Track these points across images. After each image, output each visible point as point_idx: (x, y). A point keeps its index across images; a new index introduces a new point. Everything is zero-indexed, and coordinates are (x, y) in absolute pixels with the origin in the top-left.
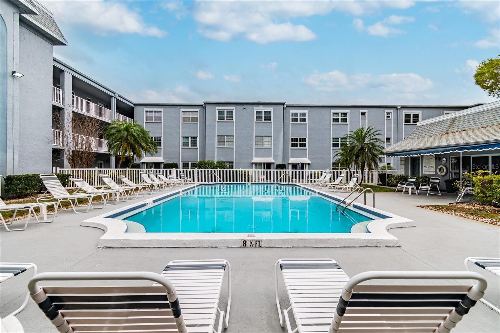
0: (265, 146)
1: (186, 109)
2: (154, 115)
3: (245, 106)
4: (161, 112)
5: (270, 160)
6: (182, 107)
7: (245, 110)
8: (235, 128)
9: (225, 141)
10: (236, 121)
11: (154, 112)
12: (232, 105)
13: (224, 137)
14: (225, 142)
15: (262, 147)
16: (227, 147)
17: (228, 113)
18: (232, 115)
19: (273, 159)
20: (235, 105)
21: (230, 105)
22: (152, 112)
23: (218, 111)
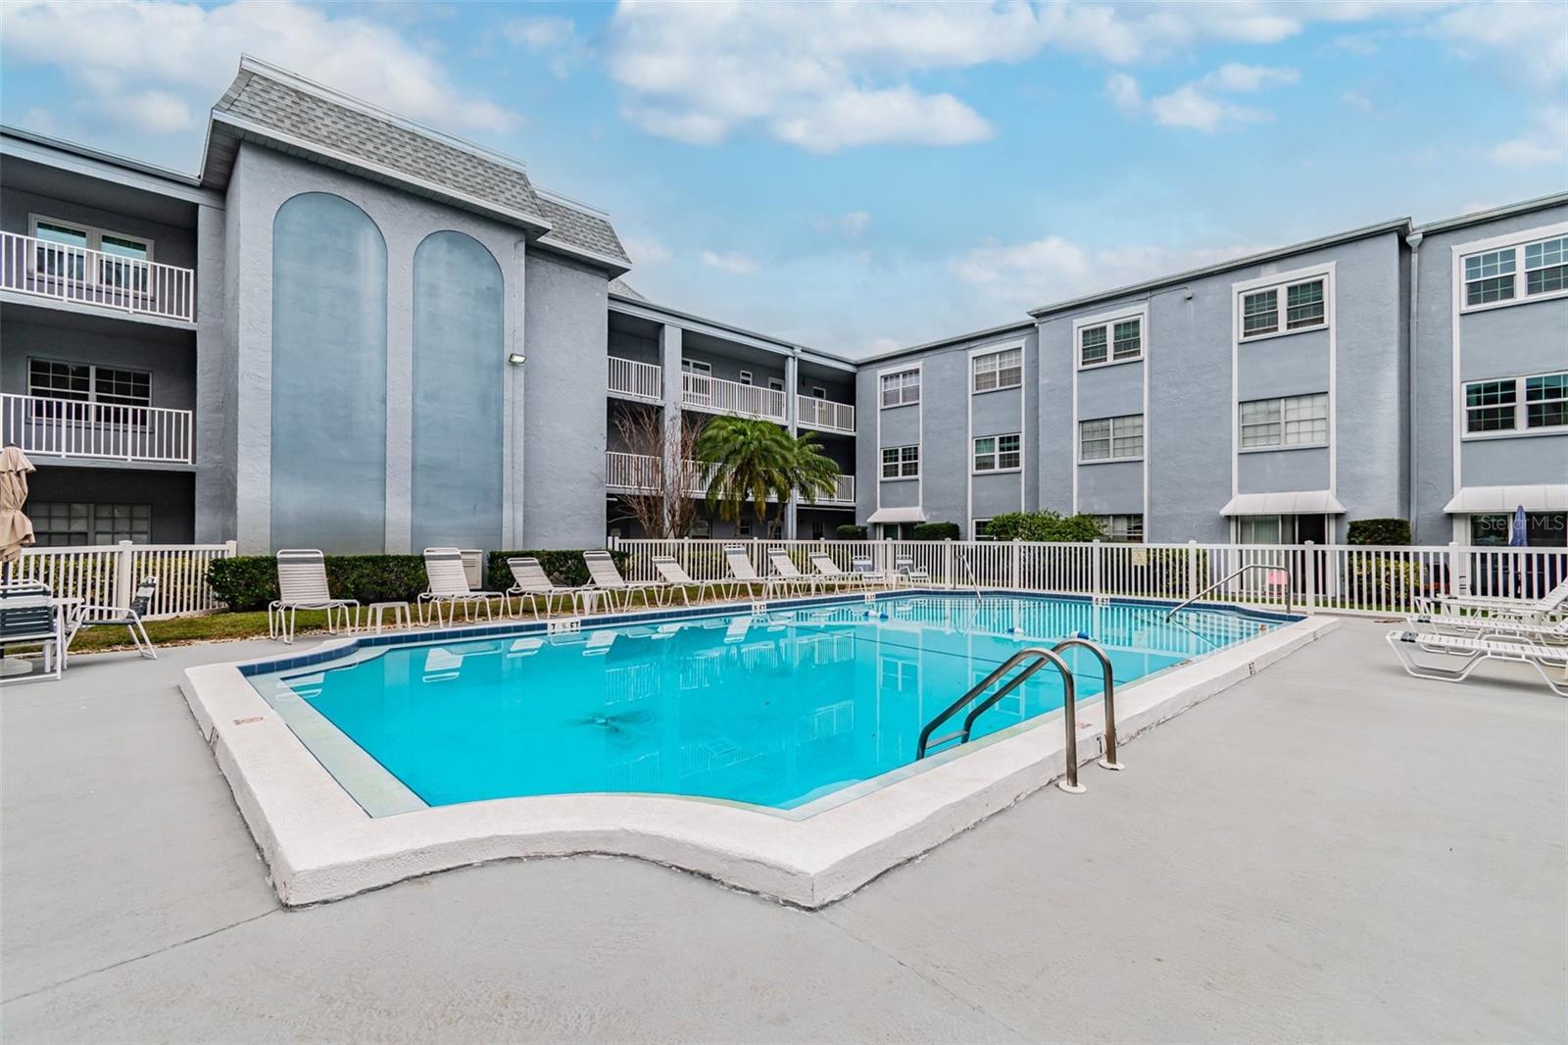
0: (1292, 442)
1: (984, 349)
2: (900, 385)
3: (1191, 289)
4: (917, 371)
5: (1323, 501)
6: (973, 344)
7: (1189, 302)
8: (1150, 382)
9: (1111, 438)
10: (1151, 355)
11: (901, 376)
12: (1135, 298)
13: (1105, 423)
14: (1111, 441)
15: (1275, 448)
16: (1116, 459)
17: (1122, 332)
18: (1137, 334)
19: (1337, 497)
20: (1148, 294)
21: (1130, 299)
22: (897, 376)
23: (1081, 334)
